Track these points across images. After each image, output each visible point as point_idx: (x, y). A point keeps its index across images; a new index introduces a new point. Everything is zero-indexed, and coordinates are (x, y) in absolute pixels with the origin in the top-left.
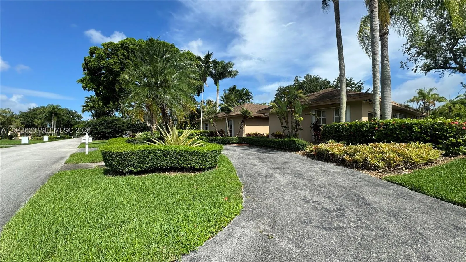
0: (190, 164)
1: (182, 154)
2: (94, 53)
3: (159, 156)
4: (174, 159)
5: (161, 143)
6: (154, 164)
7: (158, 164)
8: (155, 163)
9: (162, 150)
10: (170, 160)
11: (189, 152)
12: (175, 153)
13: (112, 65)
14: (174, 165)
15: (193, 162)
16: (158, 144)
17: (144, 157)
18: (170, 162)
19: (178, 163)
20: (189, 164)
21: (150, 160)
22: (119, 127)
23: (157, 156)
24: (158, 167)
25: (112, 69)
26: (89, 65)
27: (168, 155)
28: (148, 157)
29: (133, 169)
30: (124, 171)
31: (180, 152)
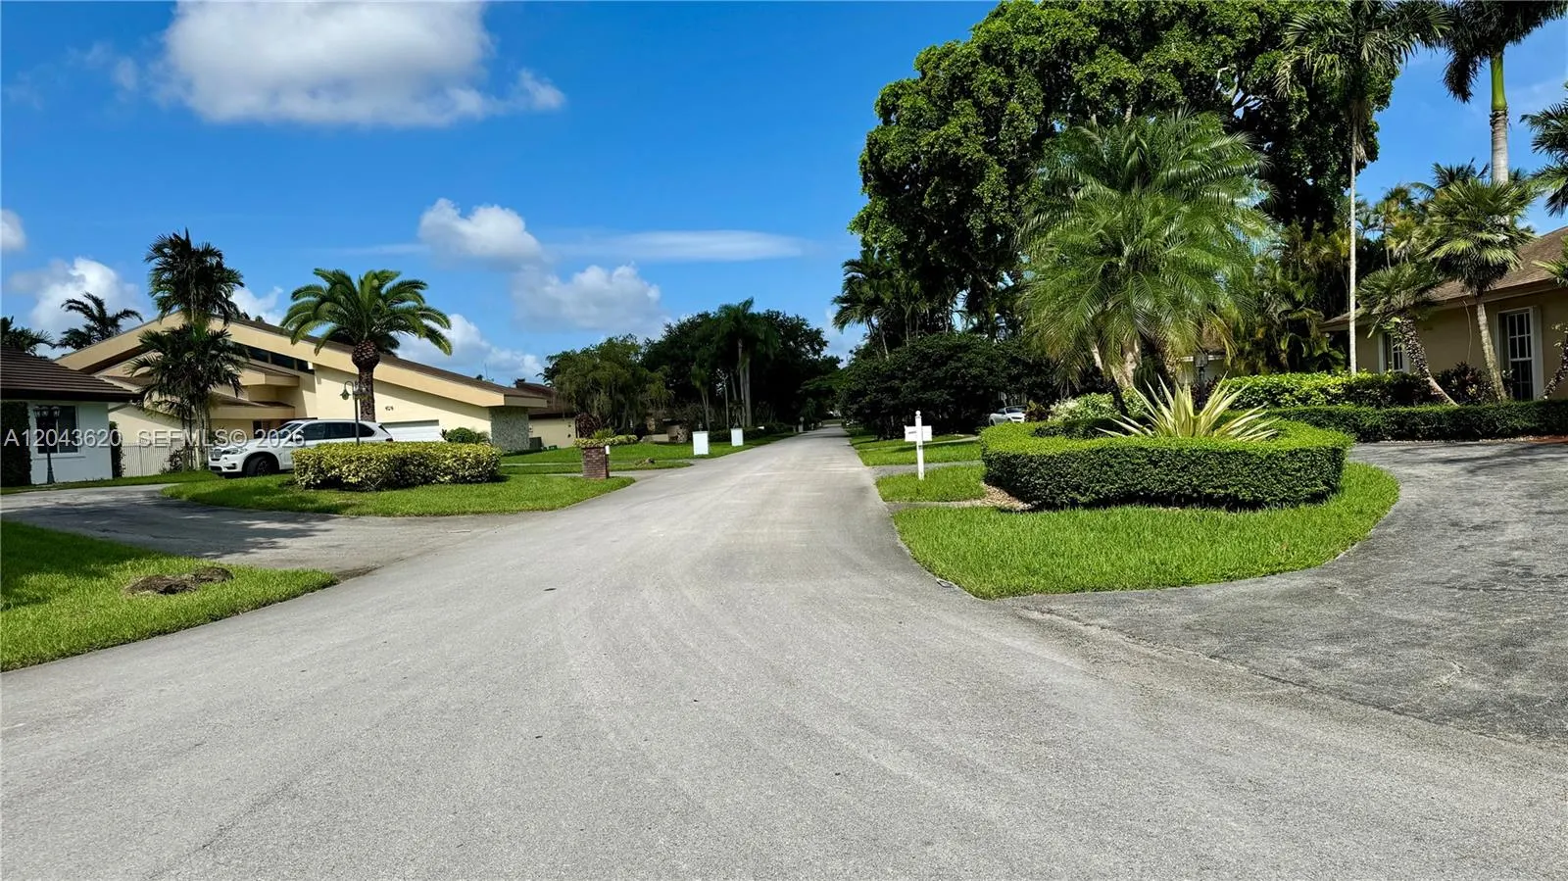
0: (1225, 487)
1: (1199, 458)
2: (895, 108)
3: (1138, 464)
4: (1178, 472)
5: (1143, 432)
6: (1127, 485)
7: (1137, 484)
8: (1130, 482)
9: (1146, 450)
10: (1167, 475)
11: (1219, 454)
12: (1180, 455)
13: (958, 143)
14: (1180, 488)
15: (1233, 480)
16: (1137, 435)
17: (1102, 466)
18: (1166, 480)
19: (1189, 484)
20: (1219, 487)
21: (1117, 474)
22: (975, 377)
23: (1133, 464)
24: (1138, 491)
25: (957, 158)
26: (886, 162)
27: (1161, 461)
28: (1112, 467)
29: (1079, 497)
30: (1058, 502)
31: (1192, 455)
